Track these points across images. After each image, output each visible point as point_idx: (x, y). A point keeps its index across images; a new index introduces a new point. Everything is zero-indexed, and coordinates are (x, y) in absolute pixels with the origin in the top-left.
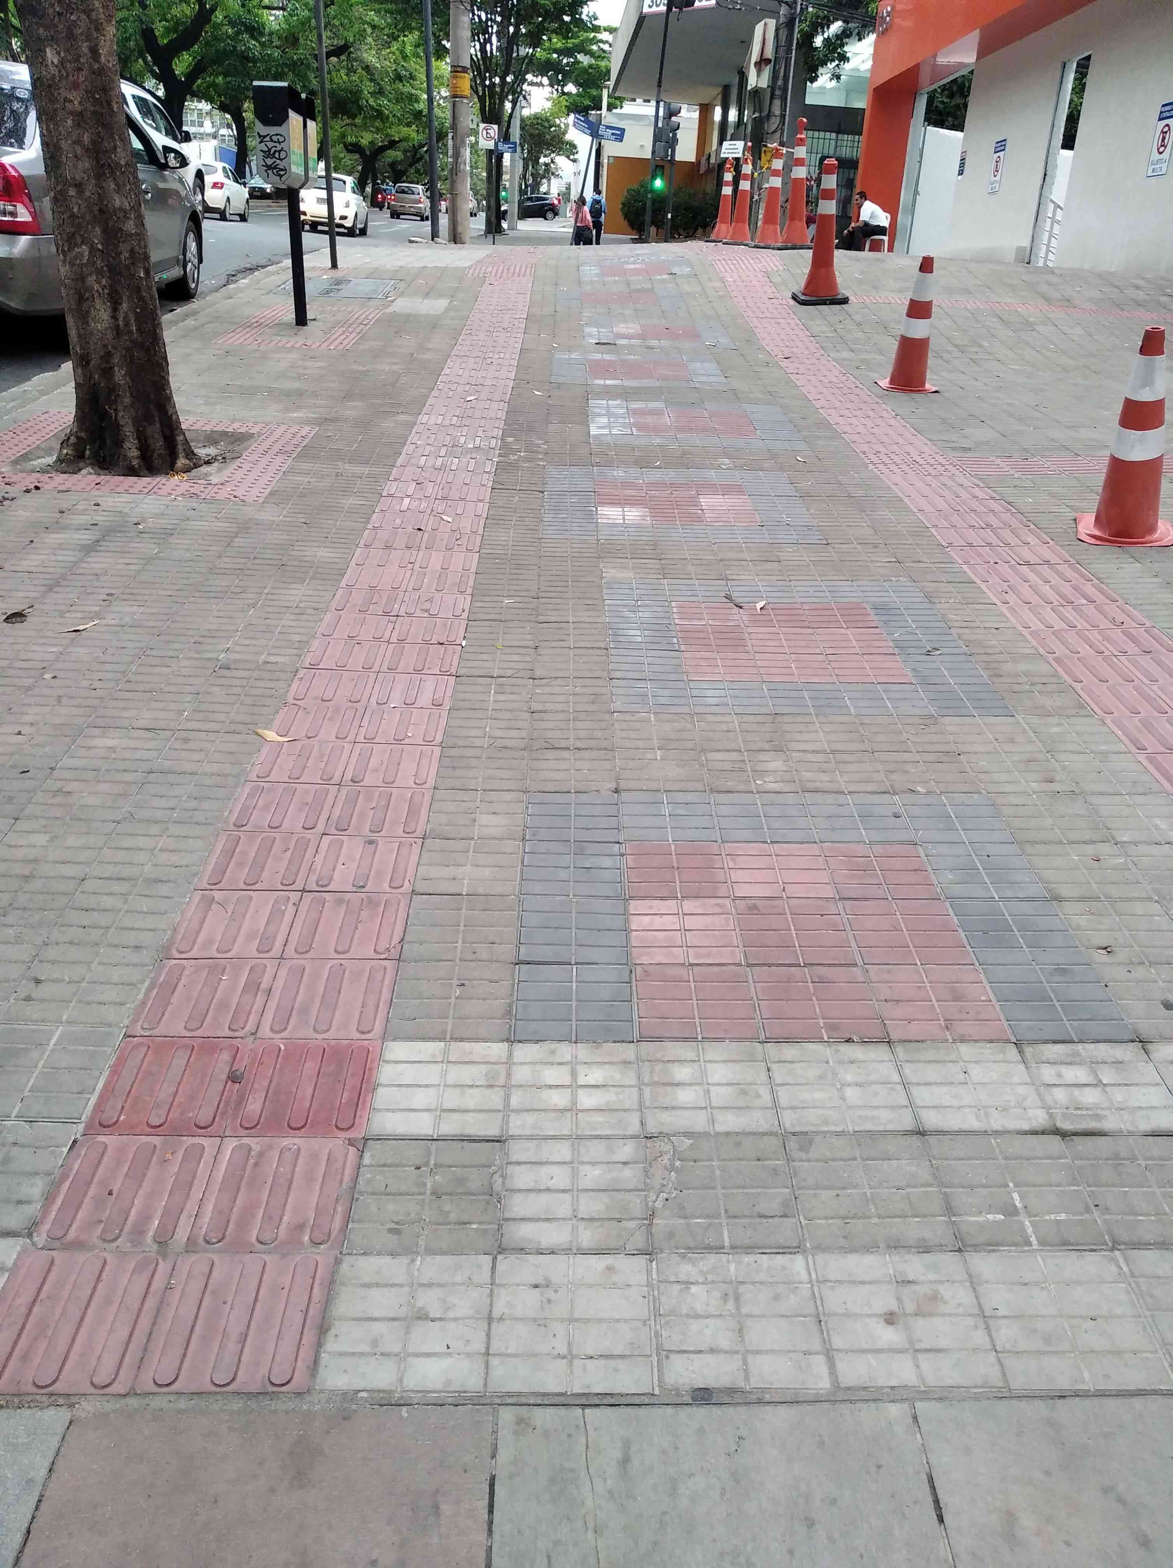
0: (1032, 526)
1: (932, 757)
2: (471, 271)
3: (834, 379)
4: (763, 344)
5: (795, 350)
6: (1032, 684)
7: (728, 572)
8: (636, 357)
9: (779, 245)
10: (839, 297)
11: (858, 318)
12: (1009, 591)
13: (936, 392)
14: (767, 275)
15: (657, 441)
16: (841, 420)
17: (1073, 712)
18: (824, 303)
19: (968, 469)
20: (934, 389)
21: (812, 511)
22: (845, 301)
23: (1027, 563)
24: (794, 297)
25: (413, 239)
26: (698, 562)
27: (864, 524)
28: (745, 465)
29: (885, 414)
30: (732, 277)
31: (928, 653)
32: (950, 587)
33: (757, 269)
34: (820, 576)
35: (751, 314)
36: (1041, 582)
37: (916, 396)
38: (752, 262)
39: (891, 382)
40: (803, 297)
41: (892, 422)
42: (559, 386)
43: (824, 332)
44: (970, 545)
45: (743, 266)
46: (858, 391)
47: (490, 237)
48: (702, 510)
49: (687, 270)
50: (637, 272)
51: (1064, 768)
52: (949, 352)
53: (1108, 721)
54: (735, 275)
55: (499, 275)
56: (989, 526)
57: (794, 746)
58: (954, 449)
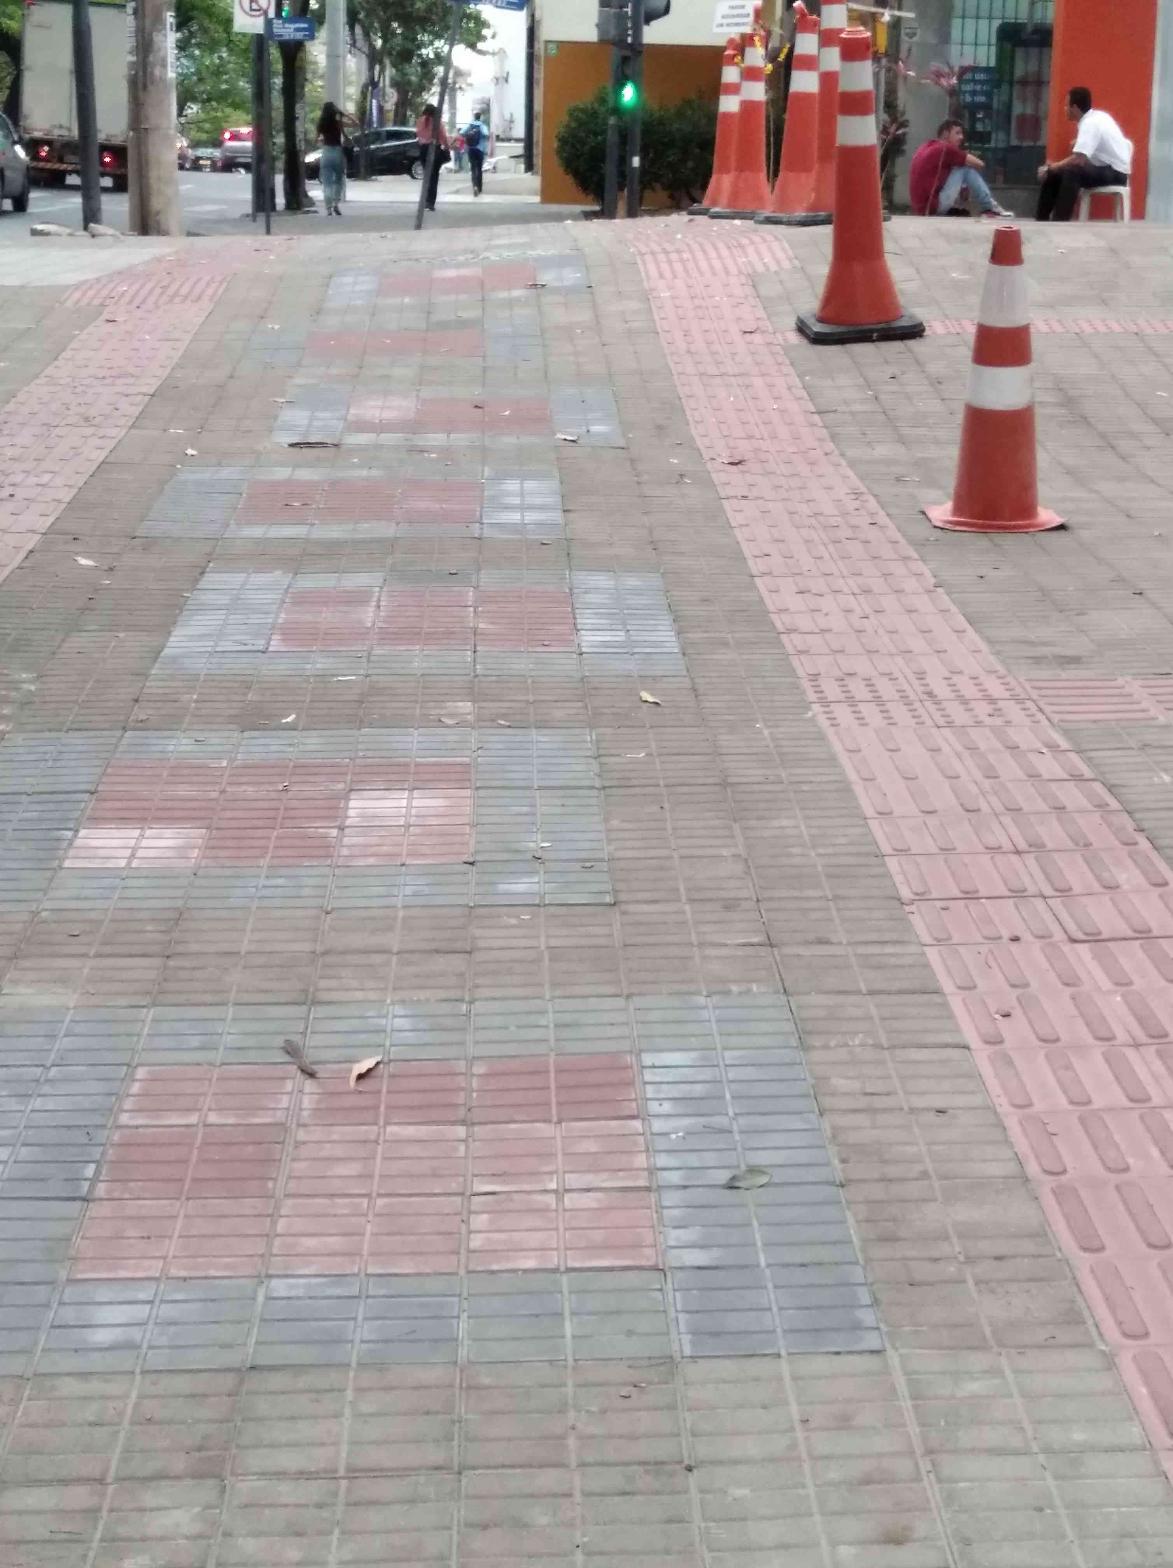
0: (1144, 844)
1: (614, 1478)
2: (77, 295)
3: (828, 508)
4: (694, 432)
5: (764, 445)
6: (970, 1260)
7: (323, 984)
8: (374, 473)
9: (800, 214)
10: (904, 323)
11: (935, 368)
12: (1017, 1013)
13: (1062, 527)
14: (754, 281)
15: (320, 664)
16: (795, 603)
17: (1041, 1335)
18: (863, 337)
19: (1048, 709)
20: (1057, 521)
21: (615, 823)
22: (915, 332)
23: (1094, 939)
24: (802, 328)
25: (40, 227)
26: (261, 960)
27: (725, 852)
28: (504, 716)
29: (911, 584)
30: (670, 288)
31: (731, 1186)
32: (871, 1006)
33: (733, 270)
34: (554, 985)
35: (690, 369)
36: (1106, 984)
37: (1009, 541)
38: (725, 253)
39: (958, 509)
40: (818, 328)
41: (922, 602)
42: (149, 544)
43: (846, 403)
44: (971, 896)
45: (704, 265)
46: (873, 534)
47: (261, 218)
48: (341, 828)
49: (571, 276)
50: (458, 285)
51: (950, 1499)
52: (1133, 435)
53: (1125, 1361)
54: (679, 283)
55: (137, 302)
56: (1037, 846)
57: (256, 1460)
58: (1038, 660)
